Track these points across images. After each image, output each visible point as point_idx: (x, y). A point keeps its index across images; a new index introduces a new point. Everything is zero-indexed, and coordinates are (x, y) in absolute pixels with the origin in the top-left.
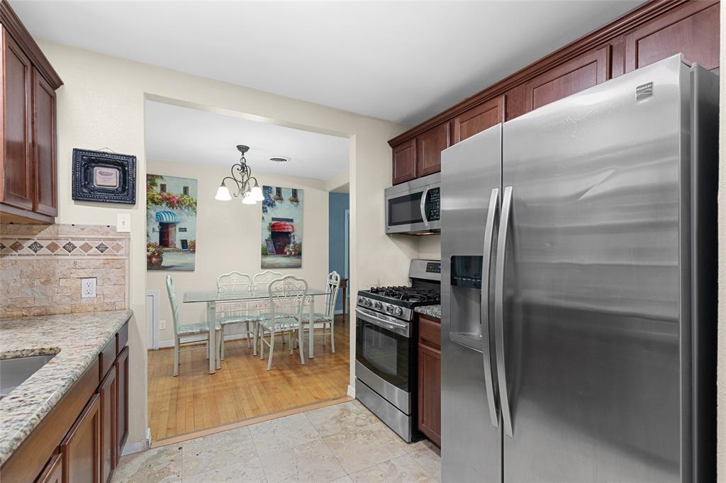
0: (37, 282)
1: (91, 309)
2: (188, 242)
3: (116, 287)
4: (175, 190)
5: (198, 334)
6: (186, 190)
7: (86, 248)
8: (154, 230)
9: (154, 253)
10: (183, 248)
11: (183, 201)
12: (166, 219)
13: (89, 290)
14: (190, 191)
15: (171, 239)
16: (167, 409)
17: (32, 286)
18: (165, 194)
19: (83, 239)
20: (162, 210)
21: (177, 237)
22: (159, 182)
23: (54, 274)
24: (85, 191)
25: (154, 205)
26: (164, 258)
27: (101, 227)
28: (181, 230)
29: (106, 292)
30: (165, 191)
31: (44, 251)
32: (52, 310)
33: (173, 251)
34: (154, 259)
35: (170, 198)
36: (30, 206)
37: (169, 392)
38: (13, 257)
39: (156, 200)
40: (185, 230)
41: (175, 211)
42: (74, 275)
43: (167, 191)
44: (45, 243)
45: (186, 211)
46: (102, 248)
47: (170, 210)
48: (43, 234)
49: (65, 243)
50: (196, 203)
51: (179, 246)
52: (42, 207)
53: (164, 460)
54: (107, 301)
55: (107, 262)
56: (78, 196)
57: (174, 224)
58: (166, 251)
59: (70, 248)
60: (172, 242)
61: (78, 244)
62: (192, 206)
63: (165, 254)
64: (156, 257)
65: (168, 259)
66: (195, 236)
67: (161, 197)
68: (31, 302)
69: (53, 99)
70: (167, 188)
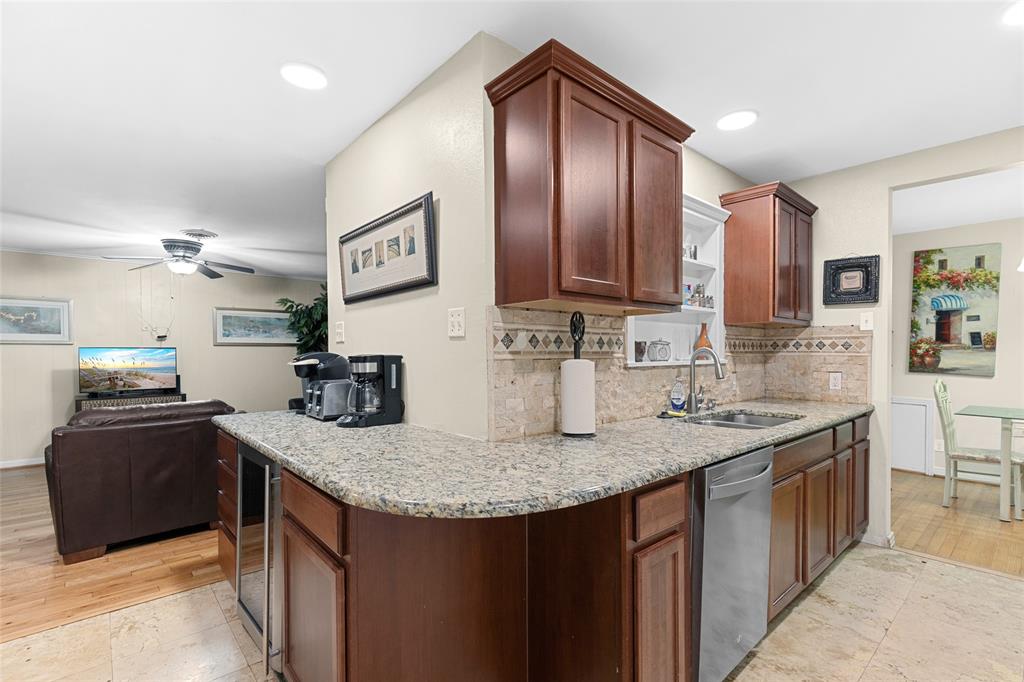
0: (798, 373)
1: (837, 399)
2: (982, 335)
3: (859, 382)
4: (961, 265)
5: (981, 461)
6: (979, 262)
7: (834, 346)
8: (928, 321)
9: (927, 351)
10: (973, 343)
11: (975, 277)
12: (946, 305)
13: (835, 382)
14: (987, 263)
15: (953, 332)
16: (922, 530)
17: (794, 376)
18: (945, 272)
19: (831, 338)
20: (941, 294)
21: (963, 329)
22: (936, 258)
23: (809, 367)
24: (834, 296)
25: (928, 289)
26: (942, 359)
27: (845, 327)
28: (970, 318)
29: (850, 386)
30: (946, 269)
31: (803, 348)
32: (807, 397)
33: (956, 348)
34: (928, 359)
35: (953, 277)
36: (792, 314)
37: (931, 518)
38: (783, 353)
39: (932, 283)
40: (977, 318)
41: (960, 293)
42: (824, 369)
43: (948, 268)
44: (803, 343)
45: (980, 290)
46: (846, 346)
47: (953, 293)
48: (802, 335)
49: (817, 342)
50: (998, 279)
51: (966, 340)
52: (800, 315)
53: (902, 562)
54: (851, 394)
55: (851, 358)
56: (828, 301)
57: (958, 312)
58: (945, 348)
59: (821, 345)
60: (955, 335)
61: (827, 342)
62: (992, 283)
63: (943, 352)
64: (931, 356)
65: (947, 359)
66: (996, 326)
67: (939, 277)
68: (794, 388)
69: (810, 225)
70: (948, 264)
